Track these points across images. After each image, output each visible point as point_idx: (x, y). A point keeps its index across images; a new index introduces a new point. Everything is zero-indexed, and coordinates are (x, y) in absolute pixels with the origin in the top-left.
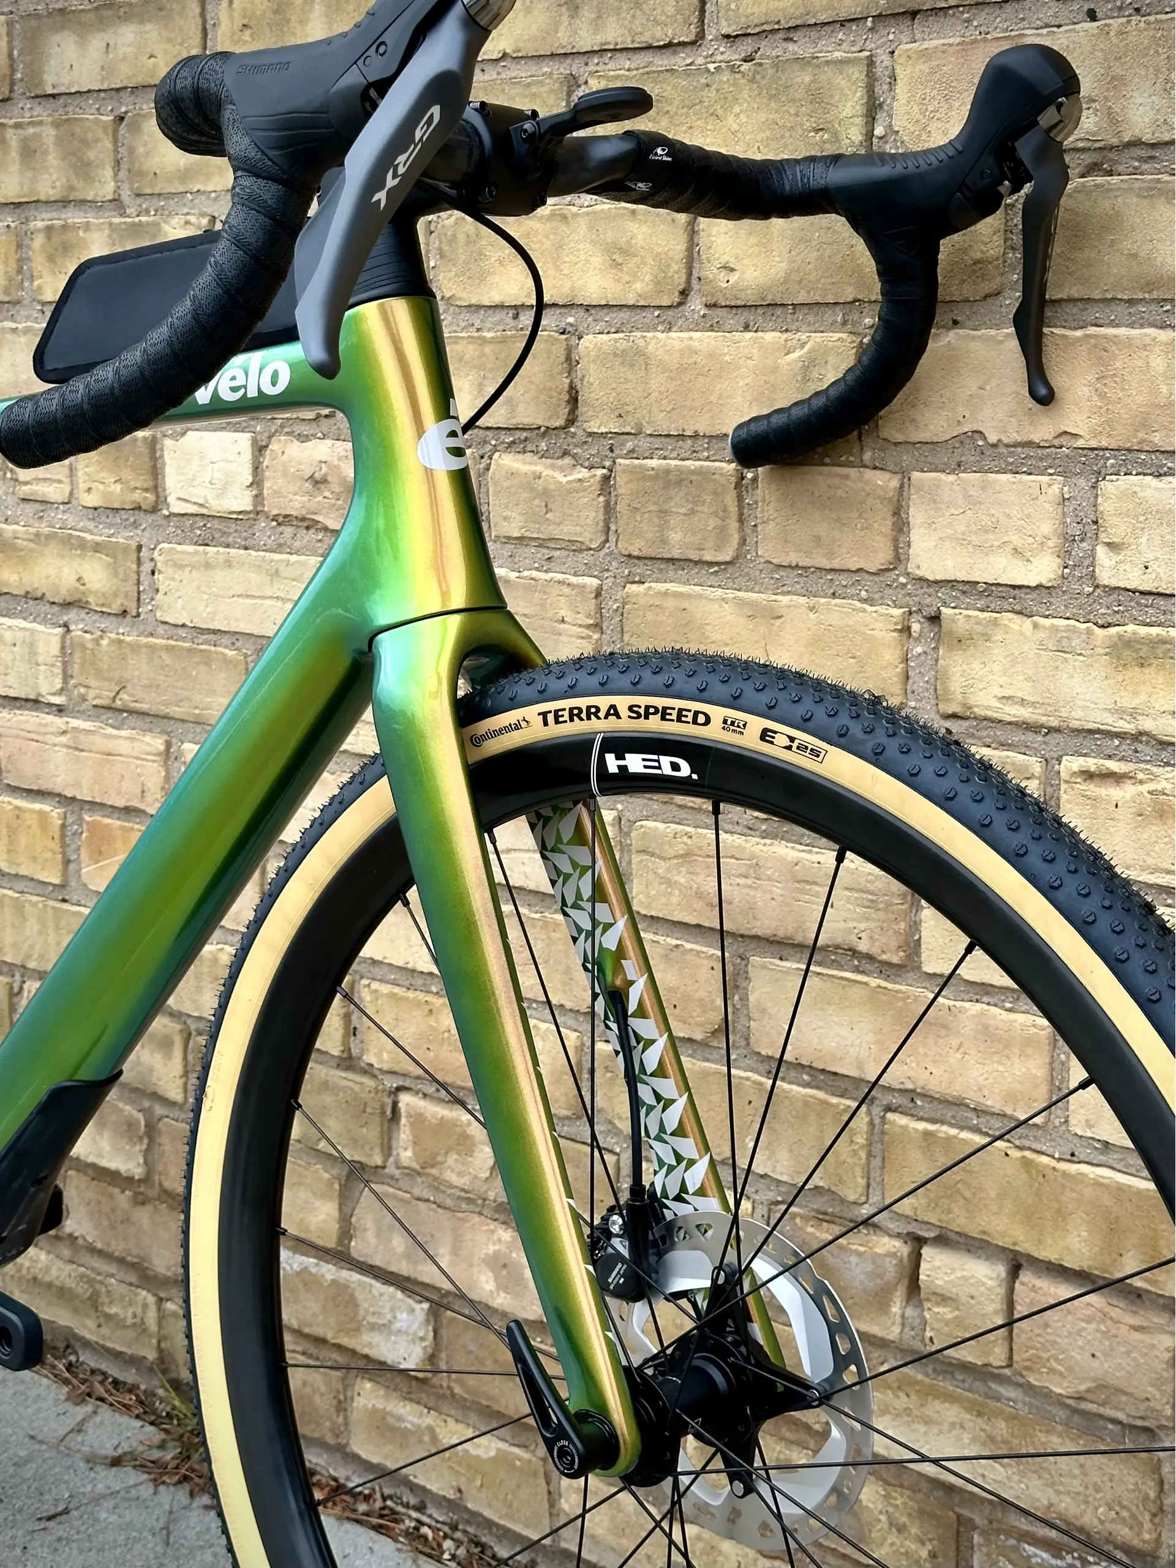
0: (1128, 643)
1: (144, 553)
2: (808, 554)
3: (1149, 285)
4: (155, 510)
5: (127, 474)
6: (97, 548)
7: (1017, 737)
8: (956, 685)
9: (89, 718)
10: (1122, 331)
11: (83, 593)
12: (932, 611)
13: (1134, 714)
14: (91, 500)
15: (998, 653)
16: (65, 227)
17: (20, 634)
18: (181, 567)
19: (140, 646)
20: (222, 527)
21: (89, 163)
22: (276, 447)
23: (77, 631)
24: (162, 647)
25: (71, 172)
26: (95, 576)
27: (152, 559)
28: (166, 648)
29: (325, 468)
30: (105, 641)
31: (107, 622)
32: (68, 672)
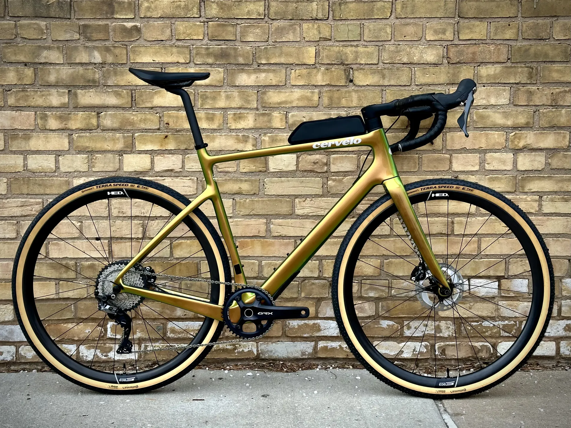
0: (491, 178)
1: (261, 181)
2: (433, 169)
3: (494, 125)
4: (266, 171)
5: (258, 165)
6: (246, 181)
9: (240, 218)
11: (241, 191)
12: (456, 176)
14: (244, 171)
16: (240, 113)
18: (274, 183)
19: (259, 201)
20: (286, 174)
21: (249, 100)
22: (303, 157)
23: (238, 199)
24: (266, 200)
25: (243, 102)
26: (245, 187)
27: (264, 182)
28: (268, 200)
29: (317, 160)
30: (248, 201)
31: (248, 197)
32: (234, 209)
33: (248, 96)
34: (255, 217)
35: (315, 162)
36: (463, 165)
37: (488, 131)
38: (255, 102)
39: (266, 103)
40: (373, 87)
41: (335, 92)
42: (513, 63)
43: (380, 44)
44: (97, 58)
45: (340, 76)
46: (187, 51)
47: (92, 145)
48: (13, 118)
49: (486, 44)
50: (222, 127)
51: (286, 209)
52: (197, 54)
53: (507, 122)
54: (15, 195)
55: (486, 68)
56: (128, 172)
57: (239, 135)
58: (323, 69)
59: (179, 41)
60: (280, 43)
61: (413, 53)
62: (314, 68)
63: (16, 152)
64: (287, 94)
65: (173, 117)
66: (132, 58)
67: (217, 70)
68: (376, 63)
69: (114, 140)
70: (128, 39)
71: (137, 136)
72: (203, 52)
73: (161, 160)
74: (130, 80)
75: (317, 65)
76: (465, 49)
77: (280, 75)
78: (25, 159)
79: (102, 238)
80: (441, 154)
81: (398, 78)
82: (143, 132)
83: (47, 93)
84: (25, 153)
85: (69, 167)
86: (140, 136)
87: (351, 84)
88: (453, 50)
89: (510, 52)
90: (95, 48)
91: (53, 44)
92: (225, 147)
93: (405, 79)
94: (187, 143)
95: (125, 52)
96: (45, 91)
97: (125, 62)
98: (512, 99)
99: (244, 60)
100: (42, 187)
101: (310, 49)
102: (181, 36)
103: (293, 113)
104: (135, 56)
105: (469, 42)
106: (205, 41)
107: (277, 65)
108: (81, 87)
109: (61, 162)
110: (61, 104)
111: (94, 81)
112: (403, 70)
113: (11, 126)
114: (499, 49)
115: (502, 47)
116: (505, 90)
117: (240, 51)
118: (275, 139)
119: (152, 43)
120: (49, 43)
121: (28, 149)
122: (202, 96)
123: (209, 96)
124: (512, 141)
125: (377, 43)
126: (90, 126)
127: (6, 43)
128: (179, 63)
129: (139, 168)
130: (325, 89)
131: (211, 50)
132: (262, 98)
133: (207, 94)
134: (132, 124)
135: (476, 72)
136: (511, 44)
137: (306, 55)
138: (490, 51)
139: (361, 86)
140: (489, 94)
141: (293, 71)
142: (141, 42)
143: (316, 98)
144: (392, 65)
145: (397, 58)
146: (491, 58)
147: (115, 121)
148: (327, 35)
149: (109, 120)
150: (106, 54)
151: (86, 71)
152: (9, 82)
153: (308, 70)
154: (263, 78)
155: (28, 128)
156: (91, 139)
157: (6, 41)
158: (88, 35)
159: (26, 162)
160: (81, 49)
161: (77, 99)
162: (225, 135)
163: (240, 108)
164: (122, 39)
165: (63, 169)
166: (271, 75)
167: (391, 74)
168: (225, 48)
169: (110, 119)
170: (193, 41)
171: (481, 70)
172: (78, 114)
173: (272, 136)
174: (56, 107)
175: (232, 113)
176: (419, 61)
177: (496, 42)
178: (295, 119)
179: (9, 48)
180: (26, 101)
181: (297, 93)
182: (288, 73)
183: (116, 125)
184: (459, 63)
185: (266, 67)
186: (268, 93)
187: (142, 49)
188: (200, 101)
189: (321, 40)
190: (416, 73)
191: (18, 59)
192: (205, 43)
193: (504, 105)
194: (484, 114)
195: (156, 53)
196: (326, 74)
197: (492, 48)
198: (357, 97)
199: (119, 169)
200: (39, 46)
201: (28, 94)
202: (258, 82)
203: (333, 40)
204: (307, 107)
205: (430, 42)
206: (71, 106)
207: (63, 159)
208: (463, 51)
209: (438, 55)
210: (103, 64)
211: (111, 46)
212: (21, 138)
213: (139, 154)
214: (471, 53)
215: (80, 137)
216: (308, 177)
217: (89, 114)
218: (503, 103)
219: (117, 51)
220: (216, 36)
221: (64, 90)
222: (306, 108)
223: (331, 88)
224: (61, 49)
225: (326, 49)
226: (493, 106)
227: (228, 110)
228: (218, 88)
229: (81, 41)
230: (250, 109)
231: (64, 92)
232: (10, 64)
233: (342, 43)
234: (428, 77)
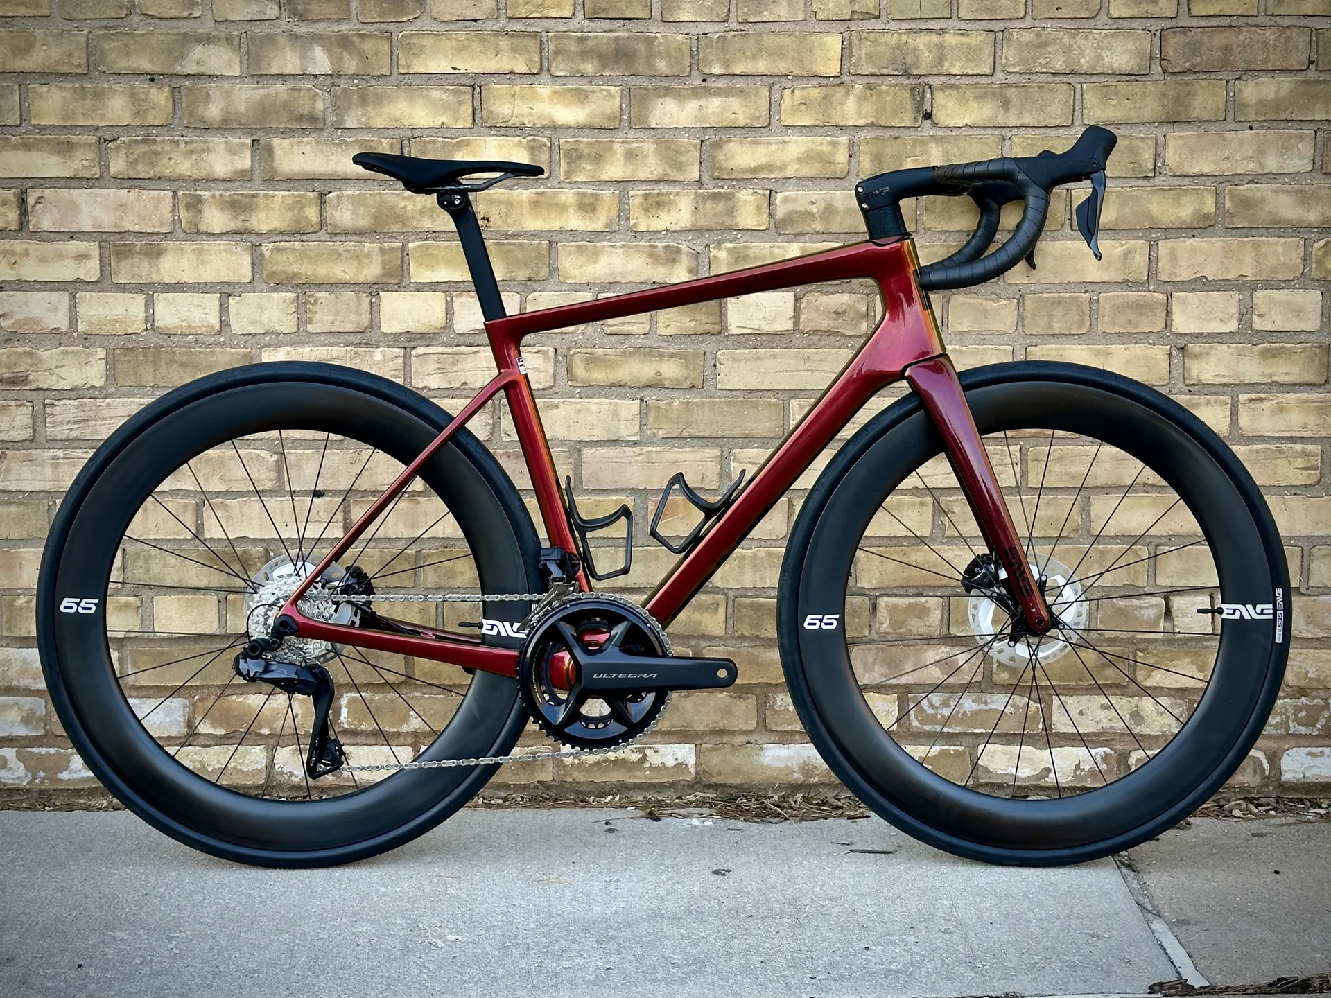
0: (1268, 350)
1: (708, 356)
2: (1126, 328)
3: (1276, 223)
4: (720, 333)
5: (700, 317)
6: (672, 356)
7: (1221, 389)
8: (1194, 373)
9: (658, 445)
10: (1264, 238)
11: (660, 380)
12: (1182, 345)
13: (1270, 376)
14: (668, 332)
15: (1213, 359)
16: (659, 194)
17: (606, 407)
18: (740, 360)
19: (703, 403)
20: (769, 338)
21: (681, 163)
22: (811, 298)
23: (652, 401)
24: (721, 402)
25: (666, 167)
26: (670, 370)
27: (715, 358)
28: (725, 402)
29: (844, 307)
30: (676, 404)
31: (677, 393)
32: (644, 422)
33: (678, 152)
34: (694, 442)
35: (840, 311)
36: (1198, 317)
37: (1262, 236)
38: (696, 167)
39: (720, 169)
40: (981, 132)
41: (888, 143)
42: (1321, 71)
43: (997, 26)
44: (321, 62)
45: (901, 103)
46: (533, 45)
47: (306, 269)
48: (122, 207)
49: (1257, 26)
50: (615, 228)
51: (768, 424)
52: (556, 53)
53: (1306, 214)
54: (125, 389)
55: (1256, 84)
56: (392, 334)
57: (657, 247)
58: (858, 87)
59: (514, 21)
60: (757, 26)
61: (1079, 47)
62: (838, 85)
63: (127, 286)
64: (773, 147)
65: (500, 202)
66: (402, 62)
67: (605, 90)
68: (988, 71)
69: (357, 257)
70: (395, 17)
71: (414, 249)
72: (572, 49)
73: (469, 308)
74: (398, 115)
75: (845, 78)
76: (1205, 38)
77: (755, 103)
78: (149, 303)
79: (329, 491)
80: (1144, 291)
81: (1042, 109)
82: (427, 239)
83: (202, 145)
84: (149, 290)
85: (252, 323)
86: (419, 250)
87: (928, 122)
88: (1174, 41)
89: (1314, 45)
90: (315, 38)
91: (217, 29)
92: (621, 273)
93: (1059, 112)
94: (532, 265)
95: (386, 47)
96: (196, 142)
97: (385, 71)
98: (1317, 159)
99: (670, 65)
100: (188, 370)
101: (828, 39)
102: (520, 9)
103: (787, 193)
104: (411, 57)
105: (1214, 22)
106: (577, 21)
107: (750, 78)
108: (282, 133)
109: (232, 310)
110: (235, 172)
111: (313, 118)
112: (1052, 90)
113: (116, 226)
114: (1288, 39)
115: (1294, 33)
116: (1301, 139)
117: (660, 44)
118: (742, 255)
119: (452, 26)
120: (208, 27)
121: (155, 278)
122: (568, 154)
123: (586, 151)
124: (1320, 262)
125: (992, 26)
126: (304, 223)
127: (107, 28)
128: (515, 74)
129: (417, 324)
130: (866, 135)
131: (591, 43)
132: (713, 158)
133: (582, 146)
134: (401, 218)
135: (1231, 94)
136: (1317, 27)
137: (817, 53)
138: (1265, 44)
139: (951, 128)
140: (1262, 148)
141: (787, 92)
142: (426, 24)
143: (842, 157)
144: (1027, 76)
145: (1039, 61)
146: (1267, 59)
147: (361, 212)
148: (871, 5)
149: (347, 210)
150: (341, 53)
151: (296, 94)
152: (111, 120)
153: (824, 89)
154: (715, 108)
155: (156, 230)
156: (303, 255)
157: (105, 23)
158: (300, 7)
159: (151, 311)
160: (282, 41)
161: (273, 161)
162: (622, 247)
163: (658, 181)
164: (379, 16)
165: (237, 326)
166: (735, 103)
167: (1026, 99)
168: (624, 39)
169: (350, 207)
170: (549, 21)
171: (1244, 89)
172: (273, 197)
173: (735, 248)
174: (223, 180)
175: (639, 192)
176: (1093, 68)
177: (1280, 21)
178: (791, 206)
179: (113, 40)
180: (152, 165)
181: (797, 146)
182: (776, 97)
183: (364, 222)
184: (1189, 71)
185: (722, 84)
186: (726, 147)
187: (427, 42)
188: (564, 165)
189: (856, 16)
190: (1085, 96)
191: (135, 65)
192: (578, 26)
193: (1299, 173)
194: (1250, 194)
195: (461, 50)
196: (865, 99)
197: (1270, 35)
198: (941, 154)
199: (371, 326)
200: (185, 35)
201: (158, 148)
202: (703, 118)
203: (884, 18)
204: (821, 178)
205: (1121, 21)
206: (257, 176)
207: (237, 303)
208: (1200, 42)
209: (1139, 54)
210: (336, 75)
211: (353, 35)
212: (139, 253)
213: (418, 290)
214: (1220, 49)
215: (278, 250)
216: (821, 348)
217: (300, 196)
218: (1296, 170)
219: (368, 46)
220: (604, 10)
221: (241, 140)
222: (817, 182)
223: (879, 133)
224: (236, 42)
225: (866, 38)
226: (1272, 176)
227: (631, 185)
228: (607, 133)
229: (283, 22)
230: (684, 184)
231: (243, 144)
232: (115, 77)
233: (904, 25)
234: (1114, 106)
